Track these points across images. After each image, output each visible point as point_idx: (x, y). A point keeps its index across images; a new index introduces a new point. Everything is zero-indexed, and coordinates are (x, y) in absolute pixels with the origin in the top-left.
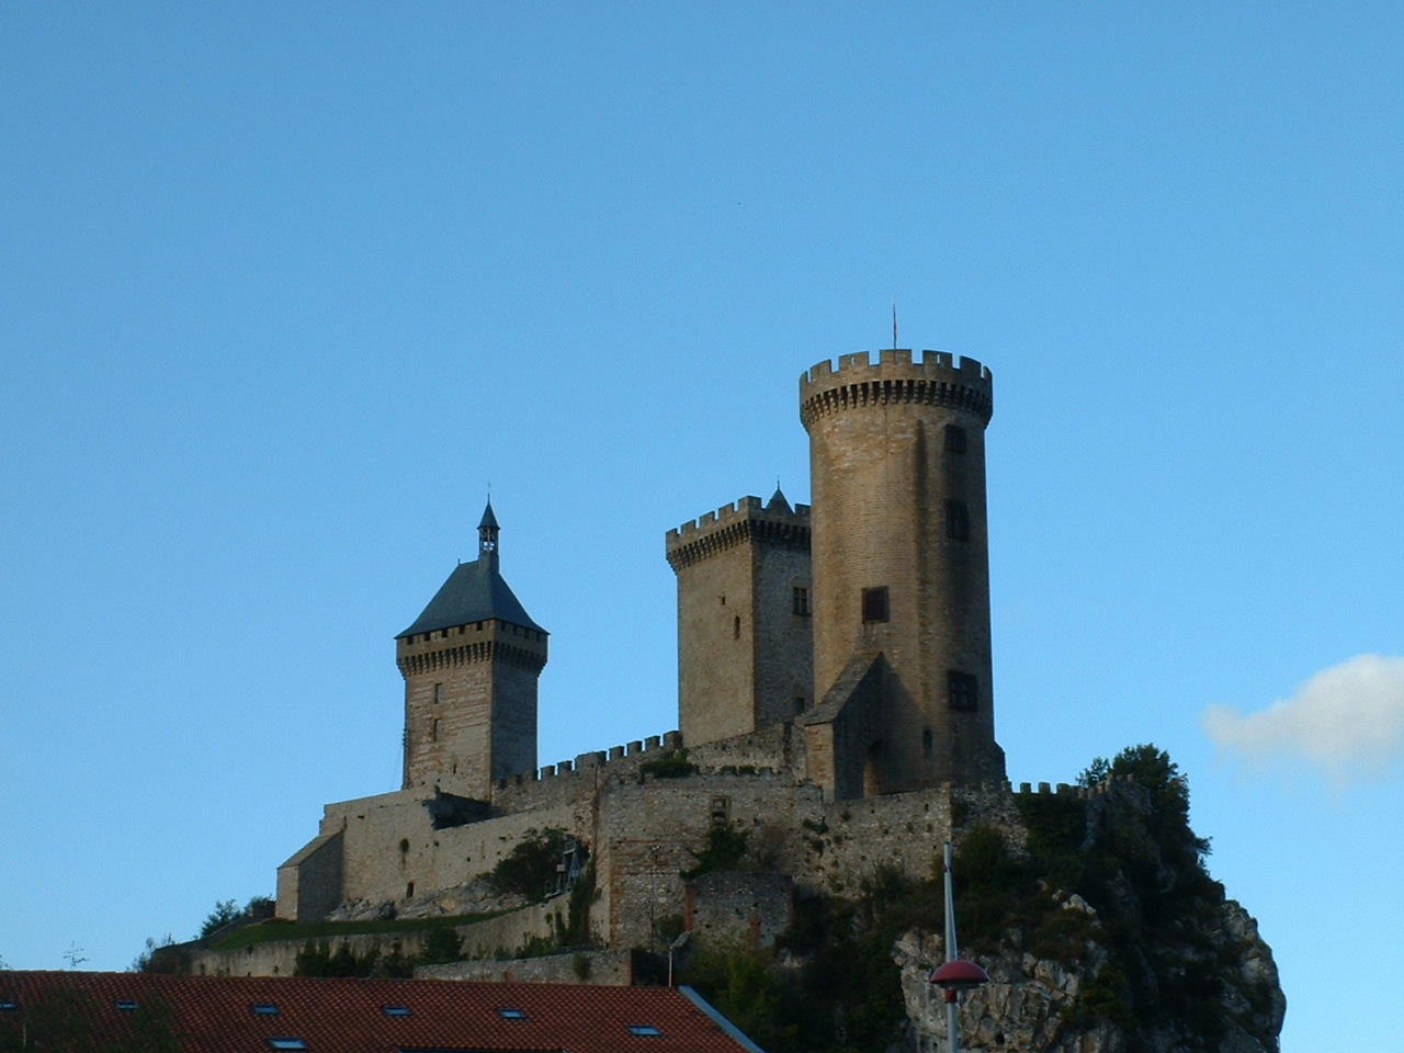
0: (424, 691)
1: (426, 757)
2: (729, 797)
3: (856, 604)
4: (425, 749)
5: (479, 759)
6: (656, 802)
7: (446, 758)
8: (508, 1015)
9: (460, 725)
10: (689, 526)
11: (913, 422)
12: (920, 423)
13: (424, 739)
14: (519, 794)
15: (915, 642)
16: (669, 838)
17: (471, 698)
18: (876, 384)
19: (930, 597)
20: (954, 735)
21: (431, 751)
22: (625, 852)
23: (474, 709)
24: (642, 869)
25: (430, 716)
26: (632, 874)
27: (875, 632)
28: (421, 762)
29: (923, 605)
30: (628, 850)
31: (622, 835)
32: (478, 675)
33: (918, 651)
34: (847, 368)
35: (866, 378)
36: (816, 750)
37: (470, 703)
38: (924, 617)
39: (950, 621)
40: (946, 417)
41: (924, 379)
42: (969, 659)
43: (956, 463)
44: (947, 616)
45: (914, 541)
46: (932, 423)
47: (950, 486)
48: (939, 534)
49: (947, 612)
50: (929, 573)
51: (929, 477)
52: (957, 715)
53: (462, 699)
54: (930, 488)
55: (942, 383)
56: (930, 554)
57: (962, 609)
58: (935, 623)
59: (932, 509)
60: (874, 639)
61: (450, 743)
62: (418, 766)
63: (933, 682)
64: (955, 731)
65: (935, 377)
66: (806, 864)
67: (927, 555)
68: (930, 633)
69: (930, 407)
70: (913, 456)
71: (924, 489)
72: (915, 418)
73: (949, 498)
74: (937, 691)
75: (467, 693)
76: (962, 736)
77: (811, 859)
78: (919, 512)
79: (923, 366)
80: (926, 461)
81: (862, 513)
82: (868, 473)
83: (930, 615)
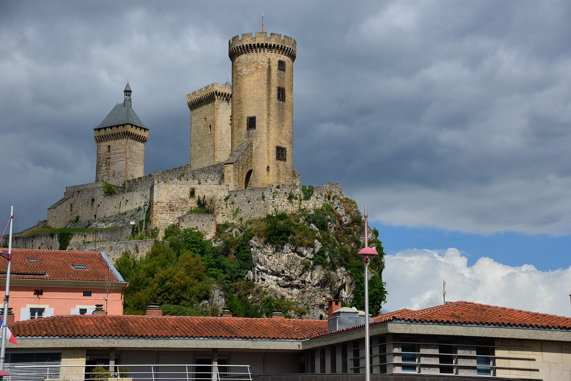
0: (104, 148)
1: (104, 171)
2: (196, 188)
3: (245, 122)
4: (104, 168)
5: (122, 173)
6: (170, 189)
7: (111, 171)
8: (32, 261)
9: (116, 160)
10: (194, 93)
11: (267, 59)
12: (269, 59)
13: (104, 165)
14: (136, 185)
15: (265, 136)
16: (174, 201)
17: (120, 151)
18: (254, 45)
19: (270, 120)
20: (277, 168)
21: (106, 169)
22: (159, 206)
23: (121, 155)
24: (165, 212)
25: (106, 157)
26: (161, 214)
27: (251, 132)
28: (103, 173)
29: (268, 123)
30: (160, 205)
31: (158, 200)
32: (123, 143)
33: (266, 139)
34: (244, 39)
35: (251, 42)
36: (228, 172)
37: (120, 153)
38: (268, 127)
39: (278, 129)
40: (279, 57)
41: (271, 43)
42: (284, 142)
43: (282, 73)
44: (277, 127)
45: (266, 101)
46: (273, 59)
47: (279, 81)
48: (275, 99)
49: (276, 126)
50: (270, 112)
51: (272, 78)
52: (279, 161)
53: (117, 151)
54: (272, 82)
55: (278, 45)
56: (271, 105)
57: (282, 125)
58: (272, 129)
59: (273, 89)
60: (251, 134)
61: (112, 166)
62: (102, 174)
63: (271, 150)
64: (278, 167)
65: (275, 43)
66: (222, 212)
67: (270, 106)
68: (270, 133)
69: (273, 54)
70: (267, 71)
71: (270, 82)
72: (268, 57)
73: (279, 85)
74: (272, 153)
75: (119, 149)
76: (280, 168)
77: (223, 210)
78: (268, 90)
79: (271, 38)
80: (271, 73)
81: (248, 90)
82: (251, 76)
83: (271, 127)
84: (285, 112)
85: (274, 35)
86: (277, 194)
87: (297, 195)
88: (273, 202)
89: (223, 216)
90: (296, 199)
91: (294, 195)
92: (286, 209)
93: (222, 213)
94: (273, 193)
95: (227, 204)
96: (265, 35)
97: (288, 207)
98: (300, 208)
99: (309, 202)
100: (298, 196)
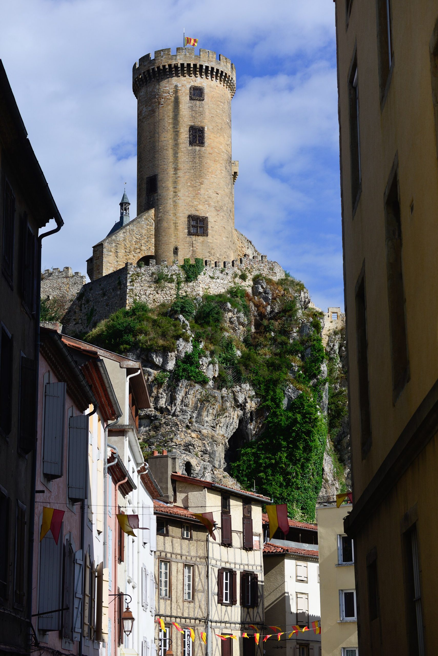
3: (145, 186)
11: (172, 86)
12: (176, 86)
15: (170, 201)
18: (153, 69)
19: (179, 177)
20: (191, 248)
27: (152, 199)
29: (175, 182)
33: (172, 206)
36: (97, 260)
38: (175, 188)
39: (191, 189)
40: (192, 82)
41: (177, 63)
42: (203, 208)
43: (198, 105)
44: (189, 186)
45: (171, 149)
46: (183, 86)
47: (193, 117)
48: (186, 144)
49: (189, 184)
50: (179, 165)
51: (180, 114)
52: (194, 238)
54: (181, 120)
55: (187, 64)
56: (180, 155)
57: (199, 182)
58: (182, 190)
59: (182, 130)
60: (151, 203)
63: (180, 221)
64: (193, 247)
65: (183, 61)
66: (74, 318)
67: (178, 155)
68: (179, 196)
69: (182, 78)
70: (172, 104)
71: (178, 121)
72: (173, 84)
73: (193, 124)
74: (182, 226)
76: (197, 249)
77: (76, 315)
78: (174, 133)
79: (176, 56)
80: (179, 106)
81: (148, 138)
82: (151, 117)
83: (179, 187)
84: (206, 163)
85: (181, 51)
86: (139, 276)
87: (173, 275)
88: (132, 289)
89: (75, 324)
90: (171, 281)
91: (167, 275)
92: (154, 300)
93: (75, 320)
94: (132, 276)
95: (81, 304)
96: (167, 52)
97: (157, 296)
98: (177, 294)
99: (194, 284)
100: (174, 277)
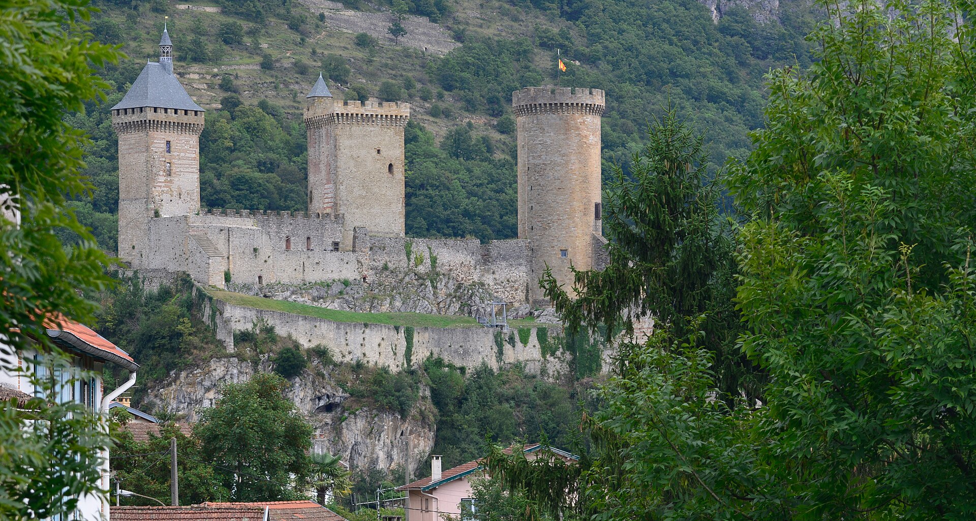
1: (163, 184)
3: (592, 209)
4: (162, 179)
5: (193, 193)
7: (174, 187)
9: (182, 170)
13: (161, 173)
17: (188, 155)
21: (165, 181)
23: (190, 162)
25: (164, 159)
27: (598, 224)
28: (160, 186)
32: (191, 142)
37: (187, 158)
53: (182, 154)
60: (598, 227)
61: (176, 179)
62: (158, 189)
75: (185, 151)
